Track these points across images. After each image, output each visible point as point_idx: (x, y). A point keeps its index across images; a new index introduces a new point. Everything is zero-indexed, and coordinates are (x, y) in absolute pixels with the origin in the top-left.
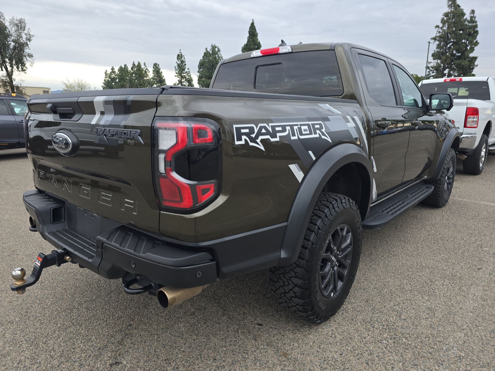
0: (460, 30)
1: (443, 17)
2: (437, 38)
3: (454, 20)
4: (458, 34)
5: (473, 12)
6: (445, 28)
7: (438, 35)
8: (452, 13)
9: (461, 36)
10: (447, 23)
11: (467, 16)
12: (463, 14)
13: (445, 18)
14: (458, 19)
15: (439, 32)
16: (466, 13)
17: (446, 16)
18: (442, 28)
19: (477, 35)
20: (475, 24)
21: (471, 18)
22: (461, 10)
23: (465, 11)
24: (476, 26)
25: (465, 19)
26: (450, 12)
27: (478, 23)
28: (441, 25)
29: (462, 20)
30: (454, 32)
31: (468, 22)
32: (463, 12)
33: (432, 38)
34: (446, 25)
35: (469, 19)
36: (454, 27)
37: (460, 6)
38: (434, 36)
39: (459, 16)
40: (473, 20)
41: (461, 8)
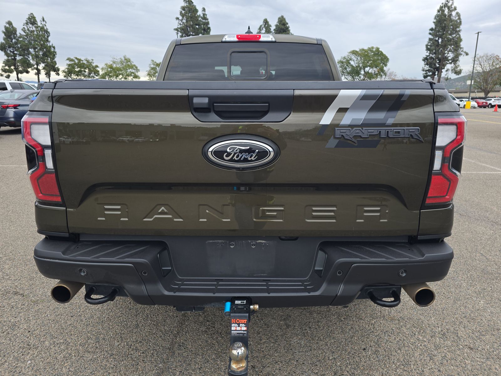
0: (196, 25)
1: (181, 10)
2: (179, 30)
3: (190, 14)
4: (195, 28)
5: (204, 10)
6: (184, 21)
7: (179, 26)
8: (188, 8)
9: (198, 30)
10: (185, 17)
11: (200, 13)
12: (197, 11)
13: (183, 12)
14: (193, 15)
15: (180, 24)
16: (199, 10)
17: (183, 10)
18: (182, 20)
19: (210, 31)
20: (207, 21)
21: (204, 15)
22: (194, 6)
23: (197, 8)
24: (208, 23)
25: (199, 15)
26: (186, 6)
27: (209, 20)
28: (181, 18)
29: (196, 15)
30: (192, 26)
31: (201, 18)
32: (196, 8)
33: (174, 29)
34: (185, 18)
35: (202, 15)
36: (192, 21)
37: (193, 2)
38: (177, 28)
39: (193, 11)
40: (205, 17)
41: (194, 4)
